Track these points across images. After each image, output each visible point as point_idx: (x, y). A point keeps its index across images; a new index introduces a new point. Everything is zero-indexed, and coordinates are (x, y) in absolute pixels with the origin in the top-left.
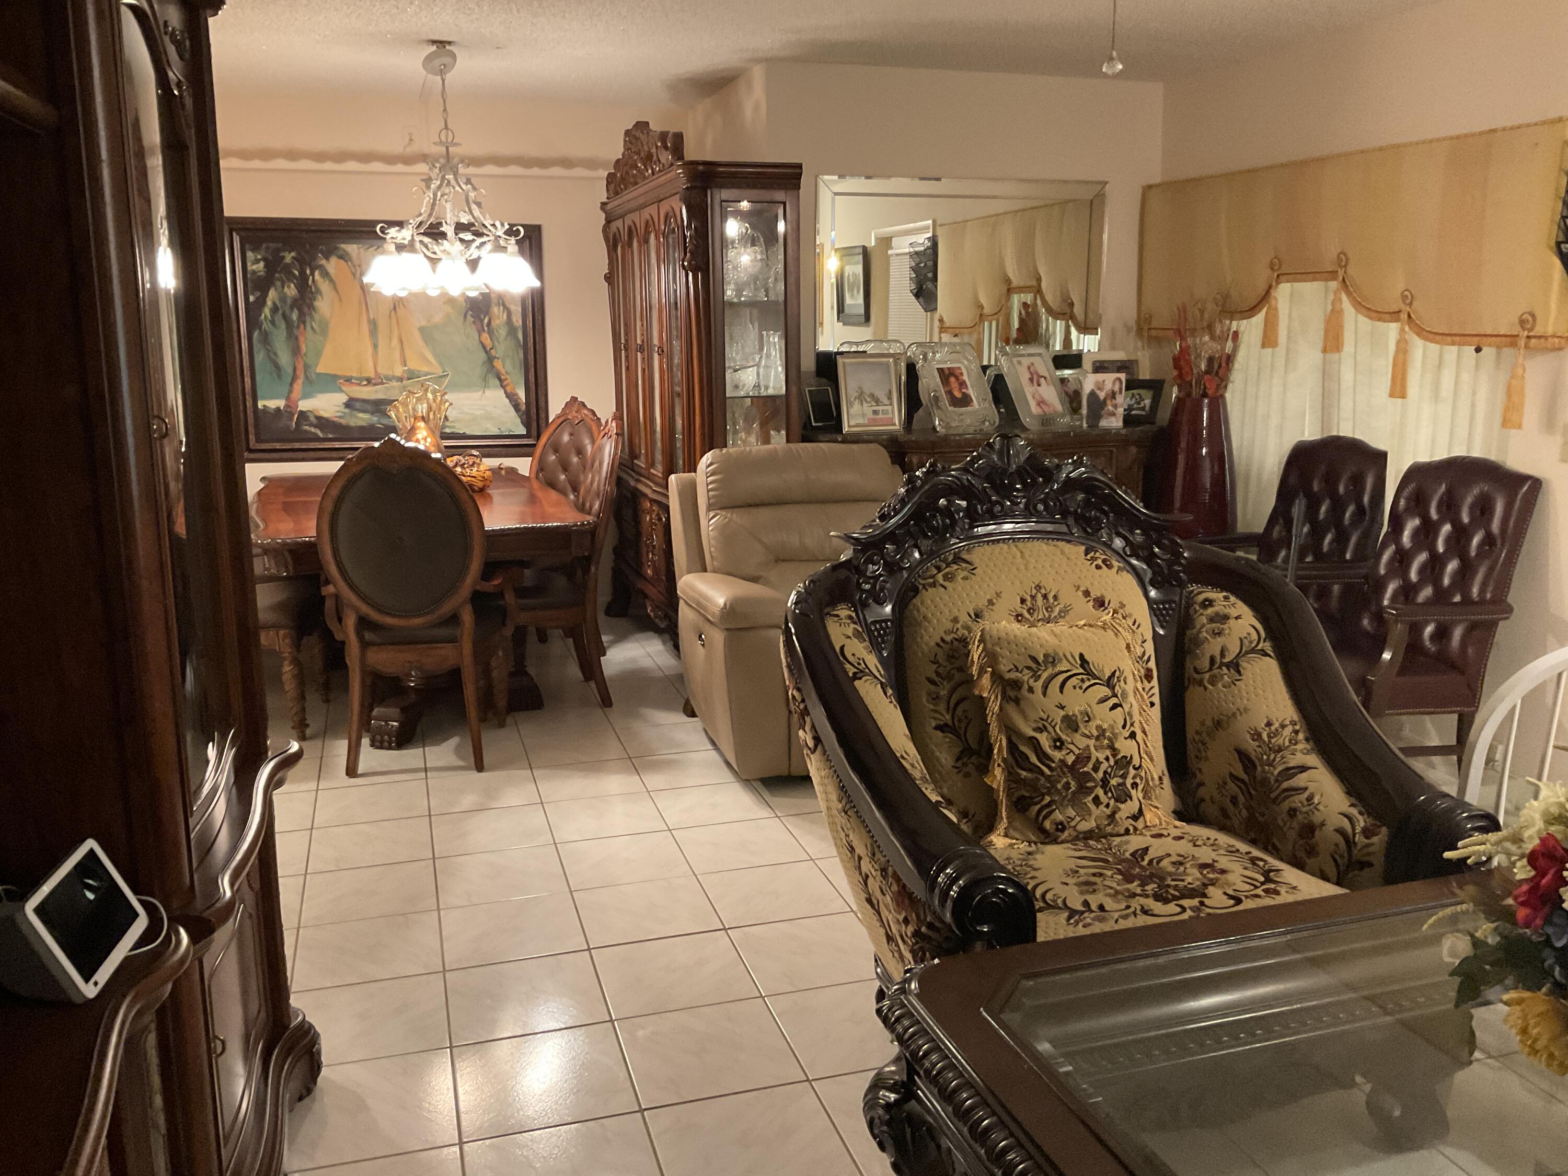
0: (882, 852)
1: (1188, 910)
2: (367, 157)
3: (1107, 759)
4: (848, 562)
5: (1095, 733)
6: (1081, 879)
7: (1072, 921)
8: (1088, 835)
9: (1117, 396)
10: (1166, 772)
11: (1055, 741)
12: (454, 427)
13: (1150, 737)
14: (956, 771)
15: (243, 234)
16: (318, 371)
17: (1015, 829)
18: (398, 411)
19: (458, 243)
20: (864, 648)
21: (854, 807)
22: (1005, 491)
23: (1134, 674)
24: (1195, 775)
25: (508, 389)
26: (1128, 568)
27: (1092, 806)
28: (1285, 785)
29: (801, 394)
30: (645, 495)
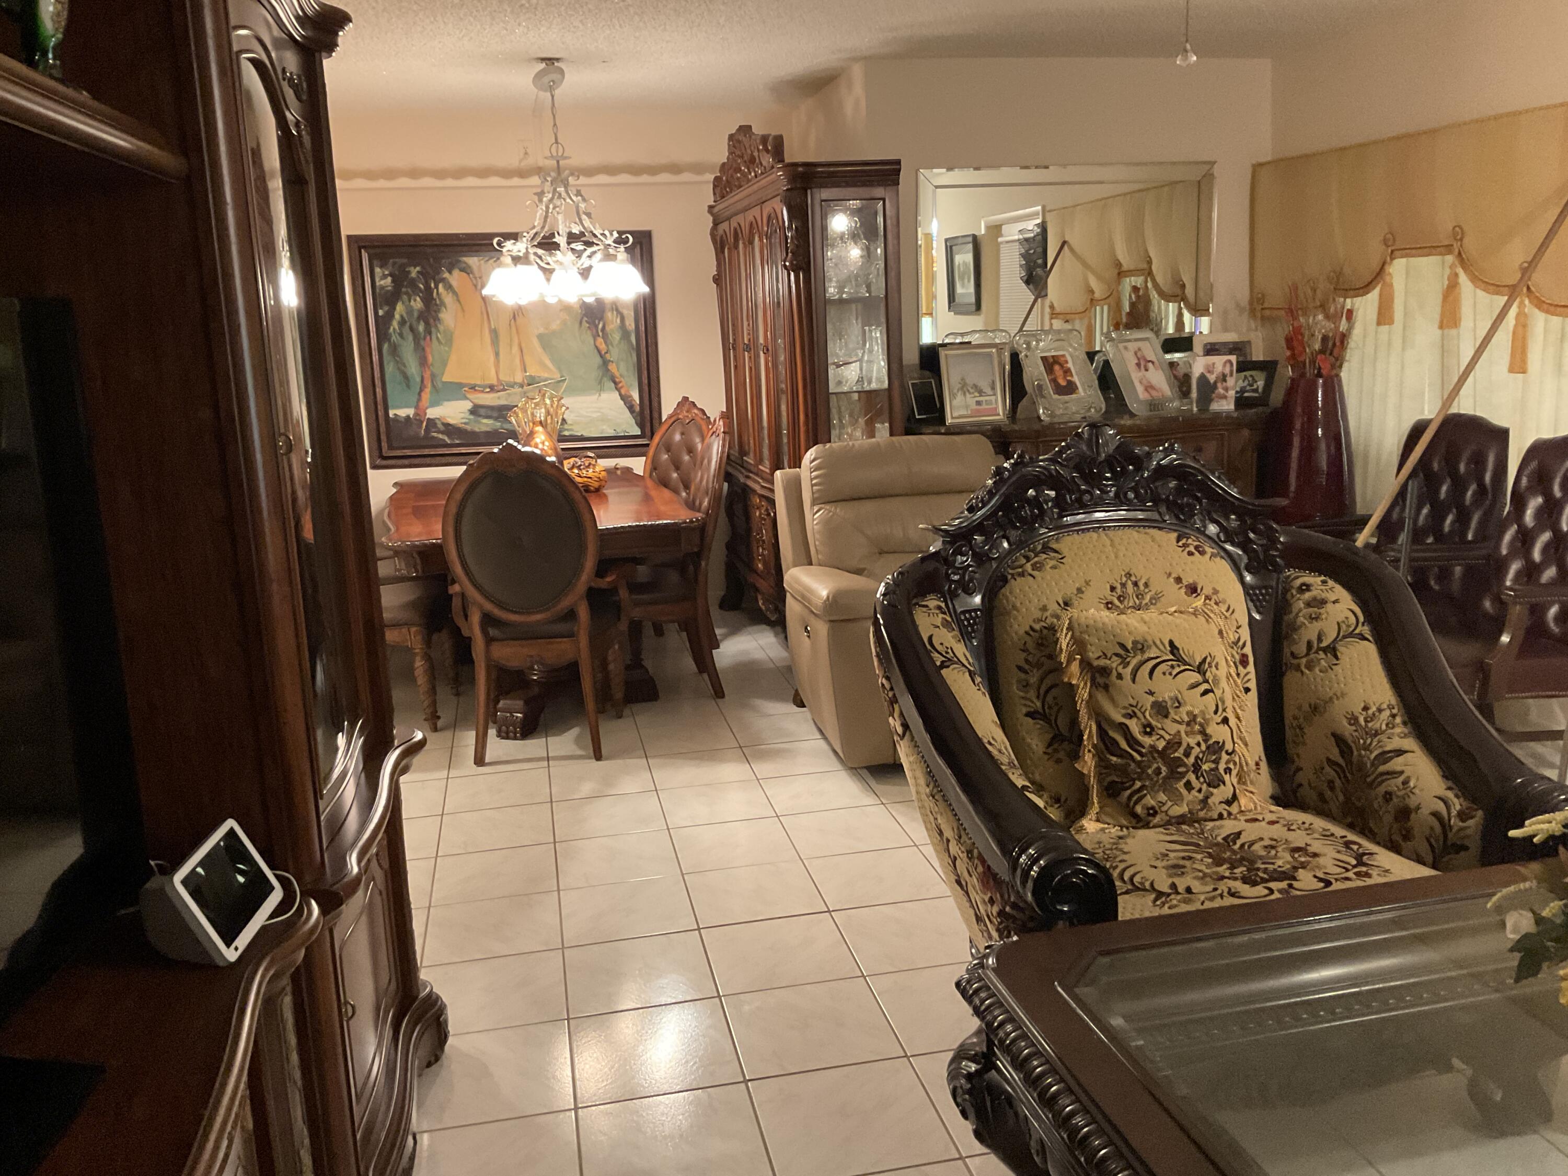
0: (967, 834)
1: (1276, 892)
2: (484, 172)
3: (1199, 744)
4: (936, 553)
5: (1186, 719)
6: (1170, 863)
7: (1158, 903)
8: (1181, 820)
9: (1228, 378)
10: (1263, 758)
11: (1145, 727)
12: (571, 430)
13: (1244, 723)
14: (1046, 757)
15: (372, 251)
16: (444, 379)
17: (1107, 814)
18: (518, 416)
19: (570, 253)
20: (953, 637)
21: (941, 791)
22: (1094, 480)
23: (1226, 660)
24: (1293, 762)
25: (623, 392)
26: (1222, 554)
27: (1184, 791)
28: (1382, 768)
29: (903, 387)
30: (754, 491)
